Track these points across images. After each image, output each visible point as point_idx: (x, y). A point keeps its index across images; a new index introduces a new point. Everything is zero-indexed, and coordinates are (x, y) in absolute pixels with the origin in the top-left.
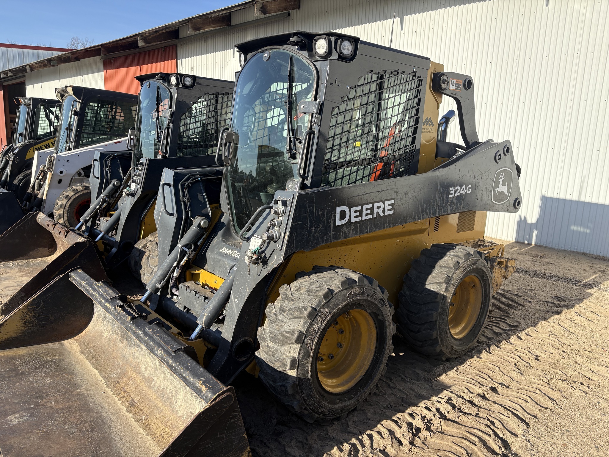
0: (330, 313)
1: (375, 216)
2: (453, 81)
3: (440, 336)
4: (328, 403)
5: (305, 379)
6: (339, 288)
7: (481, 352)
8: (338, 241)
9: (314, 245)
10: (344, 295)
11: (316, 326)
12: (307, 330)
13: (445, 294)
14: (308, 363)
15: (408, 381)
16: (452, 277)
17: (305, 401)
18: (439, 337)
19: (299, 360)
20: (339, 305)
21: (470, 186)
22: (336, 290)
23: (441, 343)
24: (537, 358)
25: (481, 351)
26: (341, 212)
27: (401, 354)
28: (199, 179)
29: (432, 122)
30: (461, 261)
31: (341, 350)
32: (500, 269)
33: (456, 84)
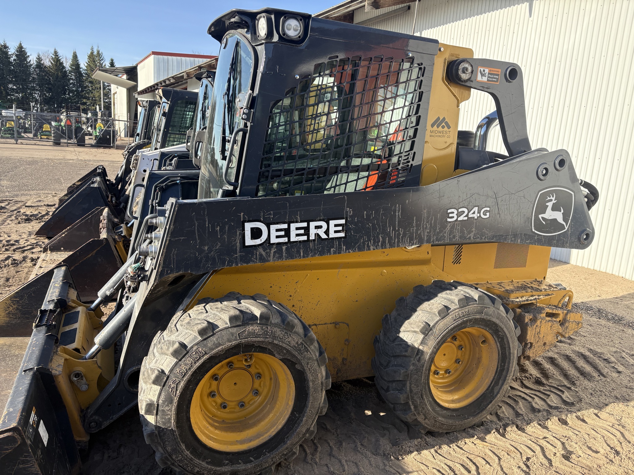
0: (206, 353)
1: (312, 237)
2: (484, 71)
3: (412, 402)
4: (207, 463)
5: (166, 429)
6: (227, 324)
7: (490, 432)
8: (250, 264)
9: (209, 267)
10: (232, 334)
11: (184, 368)
12: (171, 371)
13: (421, 348)
14: (170, 410)
15: (360, 452)
16: (434, 326)
17: (170, 456)
18: (410, 403)
19: (158, 405)
20: (222, 345)
21: (488, 209)
22: (221, 325)
23: (415, 410)
24: (567, 457)
25: (490, 430)
26: (252, 229)
27: (382, 414)
28: (178, 182)
29: (447, 123)
30: (452, 307)
31: (259, 399)
32: (550, 324)
33: (489, 74)
